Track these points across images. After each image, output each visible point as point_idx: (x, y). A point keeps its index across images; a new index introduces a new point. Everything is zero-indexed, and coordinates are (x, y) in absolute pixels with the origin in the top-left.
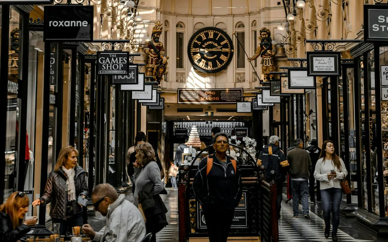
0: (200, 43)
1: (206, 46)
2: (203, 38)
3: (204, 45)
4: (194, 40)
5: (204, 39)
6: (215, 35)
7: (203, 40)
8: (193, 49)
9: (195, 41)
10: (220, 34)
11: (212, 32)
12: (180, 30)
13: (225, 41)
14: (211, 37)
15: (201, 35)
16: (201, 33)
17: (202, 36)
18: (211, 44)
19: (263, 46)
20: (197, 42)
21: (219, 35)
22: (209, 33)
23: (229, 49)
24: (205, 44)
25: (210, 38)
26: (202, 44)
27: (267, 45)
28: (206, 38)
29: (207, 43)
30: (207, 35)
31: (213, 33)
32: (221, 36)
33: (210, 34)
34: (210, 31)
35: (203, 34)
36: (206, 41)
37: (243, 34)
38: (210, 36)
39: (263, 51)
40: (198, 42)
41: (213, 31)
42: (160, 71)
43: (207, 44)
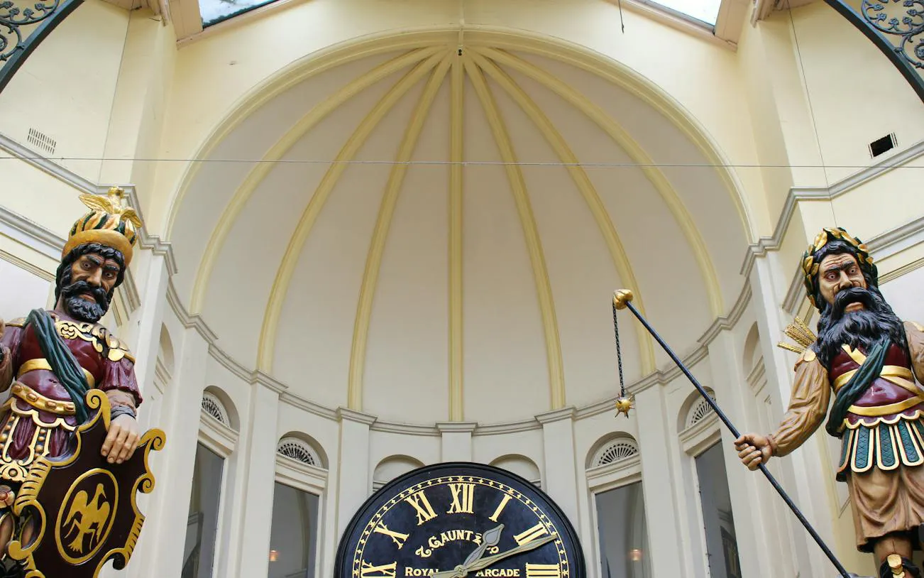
0: (405, 537)
1: (436, 552)
2: (420, 510)
3: (427, 547)
4: (372, 524)
5: (428, 518)
6: (485, 499)
7: (421, 522)
8: (364, 571)
9: (378, 530)
10: (511, 491)
11: (465, 486)
12: (299, 477)
13: (540, 525)
14: (464, 510)
15: (409, 499)
16: (411, 491)
17: (415, 505)
18: (464, 541)
19: (846, 348)
20: (385, 531)
21: (507, 498)
22: (452, 487)
23: (565, 567)
24: (431, 545)
25: (459, 510)
26: (411, 545)
27: (874, 333)
28: (433, 515)
29: (439, 539)
30: (440, 499)
31: (472, 487)
32: (513, 502)
33: (455, 494)
34: (455, 479)
35: (421, 494)
36: (435, 528)
37: (633, 490)
38: (456, 501)
39: (846, 378)
40: (393, 534)
41: (471, 479)
42: (78, 516)
43: (438, 544)
